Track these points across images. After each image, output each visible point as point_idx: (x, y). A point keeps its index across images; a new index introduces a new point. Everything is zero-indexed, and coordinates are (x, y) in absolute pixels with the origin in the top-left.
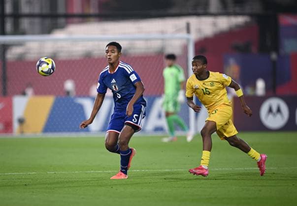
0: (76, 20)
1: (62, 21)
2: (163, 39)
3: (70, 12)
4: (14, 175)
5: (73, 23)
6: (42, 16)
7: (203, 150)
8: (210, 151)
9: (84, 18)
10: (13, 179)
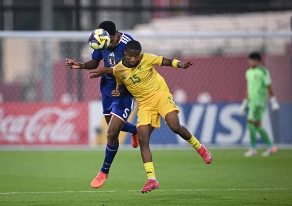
0: (162, 13)
1: (146, 15)
2: (264, 37)
3: (156, 4)
4: (90, 193)
5: (159, 17)
6: (124, 9)
7: (144, 163)
8: (152, 161)
9: (172, 11)
10: (89, 198)
